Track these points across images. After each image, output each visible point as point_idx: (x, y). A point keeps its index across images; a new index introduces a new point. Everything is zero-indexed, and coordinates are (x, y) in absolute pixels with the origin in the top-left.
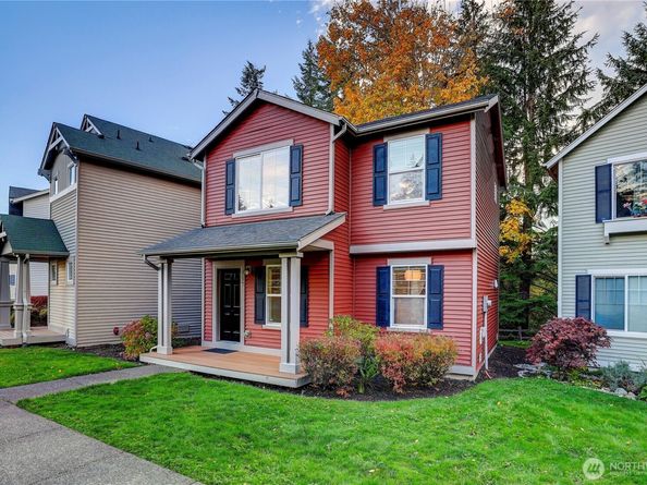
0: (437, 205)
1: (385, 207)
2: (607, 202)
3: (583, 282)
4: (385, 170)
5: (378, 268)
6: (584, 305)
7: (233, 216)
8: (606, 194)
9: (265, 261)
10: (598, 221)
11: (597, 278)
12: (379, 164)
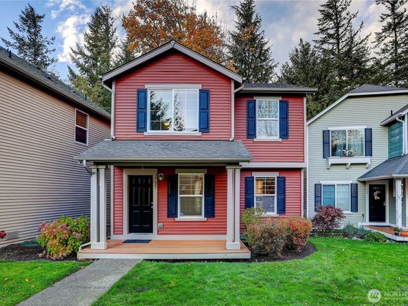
0: (285, 141)
1: (255, 140)
2: (327, 148)
3: (318, 187)
4: (255, 117)
5: (246, 178)
6: (318, 199)
7: (145, 134)
8: (327, 145)
9: (177, 170)
10: (324, 157)
11: (324, 186)
12: (250, 112)
